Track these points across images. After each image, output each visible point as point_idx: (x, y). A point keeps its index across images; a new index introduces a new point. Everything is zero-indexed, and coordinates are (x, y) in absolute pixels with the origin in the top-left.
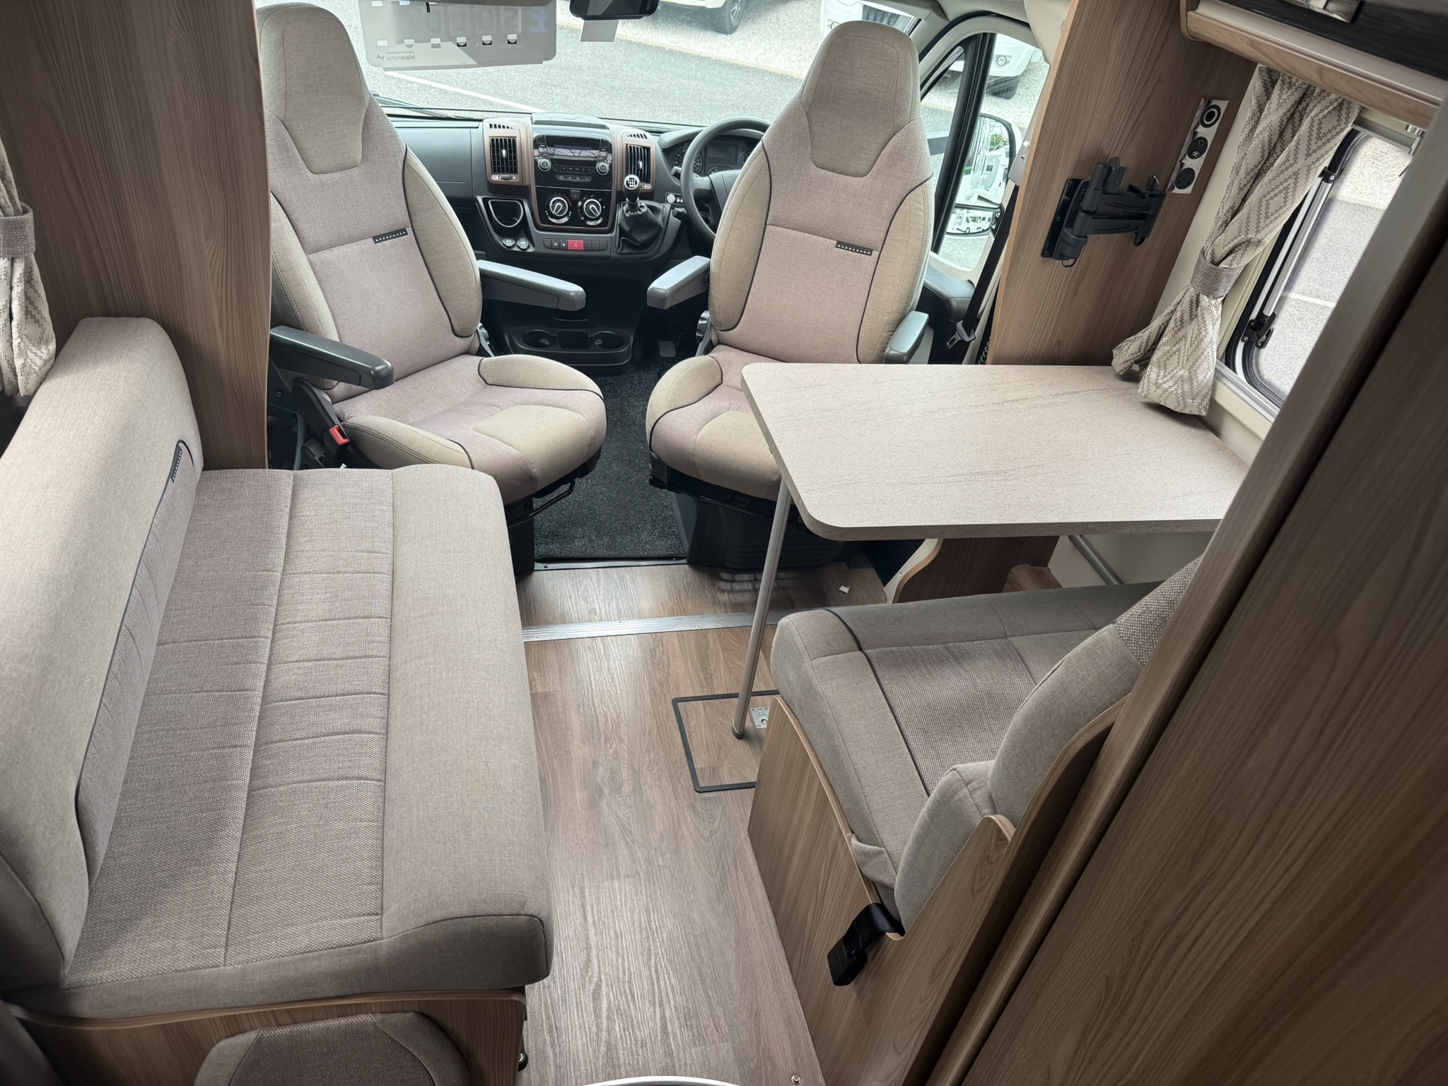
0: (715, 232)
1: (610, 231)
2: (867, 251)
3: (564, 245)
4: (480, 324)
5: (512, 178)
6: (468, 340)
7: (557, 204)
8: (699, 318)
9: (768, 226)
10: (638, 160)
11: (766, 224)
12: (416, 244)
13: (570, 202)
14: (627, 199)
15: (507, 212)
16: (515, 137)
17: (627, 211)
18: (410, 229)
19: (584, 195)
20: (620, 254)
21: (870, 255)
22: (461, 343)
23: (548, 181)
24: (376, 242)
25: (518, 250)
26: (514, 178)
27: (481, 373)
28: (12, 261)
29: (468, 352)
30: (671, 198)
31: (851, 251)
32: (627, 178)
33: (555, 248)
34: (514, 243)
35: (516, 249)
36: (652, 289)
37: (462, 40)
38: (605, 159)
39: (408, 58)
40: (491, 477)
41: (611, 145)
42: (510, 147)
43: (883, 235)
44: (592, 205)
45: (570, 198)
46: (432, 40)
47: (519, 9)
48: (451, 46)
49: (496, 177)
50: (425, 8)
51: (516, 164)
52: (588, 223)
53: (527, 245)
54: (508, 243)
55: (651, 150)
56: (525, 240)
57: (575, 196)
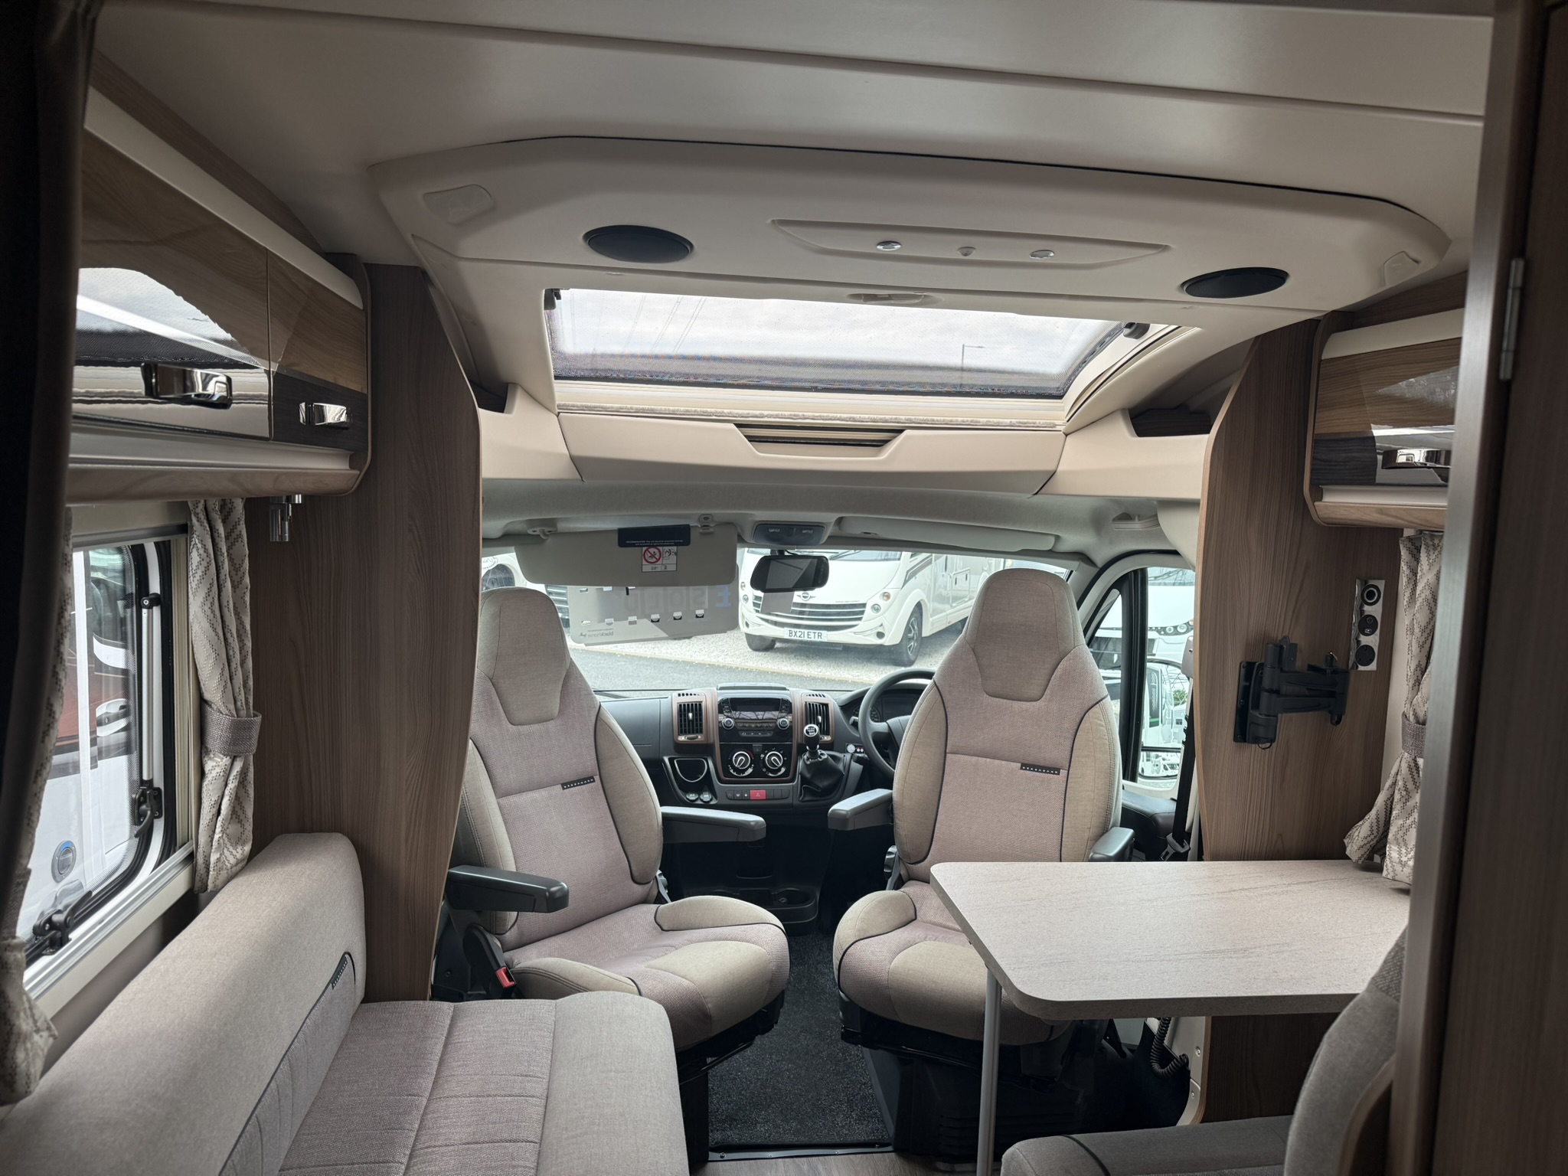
0: (894, 769)
1: (792, 780)
2: (1055, 770)
3: (746, 795)
4: (659, 872)
5: (697, 738)
6: (646, 887)
7: (740, 758)
8: (886, 852)
9: (948, 755)
10: (817, 715)
11: (945, 753)
12: (602, 791)
13: (752, 756)
14: (807, 748)
15: (692, 768)
16: (702, 702)
17: (808, 759)
18: (598, 777)
19: (766, 749)
20: (802, 801)
21: (1058, 774)
22: (639, 890)
23: (731, 737)
24: (564, 789)
25: (701, 802)
26: (699, 737)
27: (658, 920)
28: (234, 759)
29: (645, 901)
30: (851, 748)
31: (1037, 771)
32: (807, 728)
33: (738, 800)
34: (697, 797)
35: (699, 802)
36: (833, 811)
37: (655, 617)
38: (785, 716)
39: (607, 634)
40: (661, 1006)
41: (791, 703)
42: (696, 710)
43: (1068, 753)
44: (774, 758)
45: (752, 752)
46: (629, 618)
47: (706, 588)
48: (646, 622)
49: (682, 738)
50: (625, 592)
51: (701, 725)
52: (770, 775)
53: (710, 798)
54: (692, 797)
55: (829, 706)
56: (709, 793)
57: (758, 750)
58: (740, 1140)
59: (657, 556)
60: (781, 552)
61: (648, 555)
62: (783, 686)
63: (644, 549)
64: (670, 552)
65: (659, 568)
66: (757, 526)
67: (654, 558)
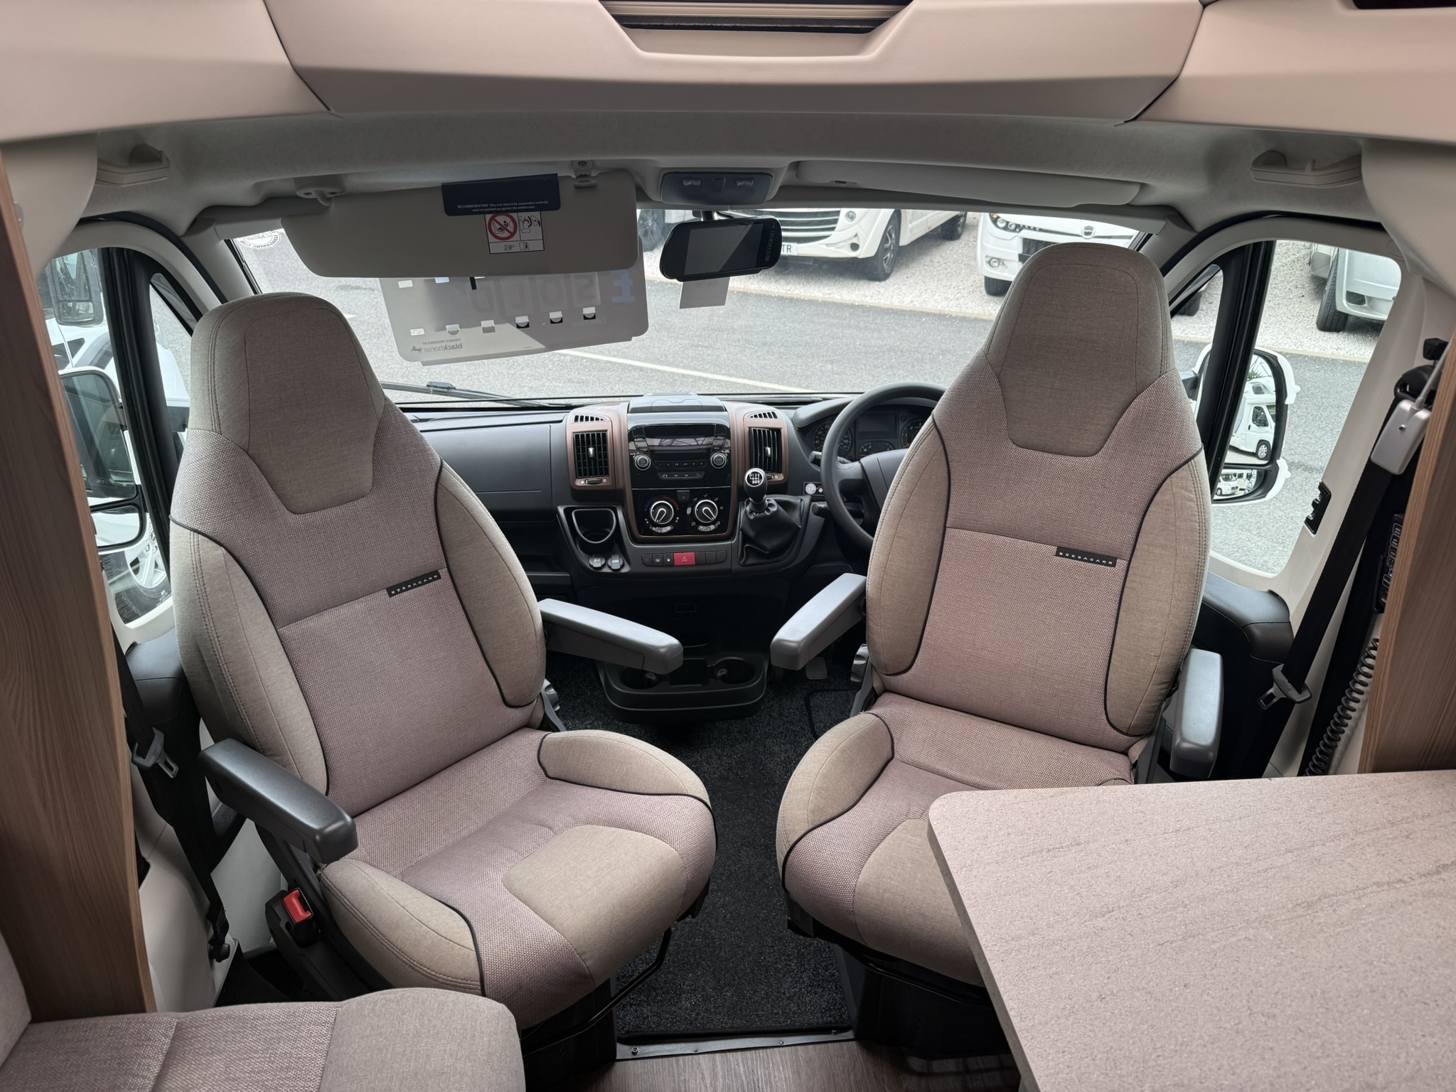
1: (729, 538)
2: (1110, 560)
3: (669, 560)
4: (547, 683)
5: (601, 481)
6: (527, 710)
7: (660, 509)
8: (853, 655)
9: (948, 530)
10: (765, 443)
11: (945, 527)
12: (452, 590)
13: (677, 506)
15: (595, 523)
16: (606, 431)
17: (751, 512)
18: (446, 570)
19: (695, 495)
20: (744, 565)
21: (1114, 565)
22: (517, 715)
23: (647, 481)
24: (391, 595)
25: (609, 571)
26: (605, 481)
27: (542, 760)
29: (528, 725)
30: (811, 488)
31: (1082, 560)
32: (749, 472)
33: (658, 565)
34: (603, 562)
35: (606, 570)
36: (778, 639)
37: (522, 320)
38: (721, 448)
39: (453, 347)
41: (728, 430)
42: (599, 443)
43: (1131, 537)
45: (676, 500)
46: (482, 322)
47: (596, 276)
48: (509, 329)
49: (581, 482)
50: (469, 284)
51: (606, 463)
52: (701, 528)
53: (621, 563)
54: (597, 563)
55: (782, 430)
56: (620, 556)
57: (683, 498)
58: (659, 1025)
59: (511, 227)
60: (708, 215)
61: (495, 227)
62: (721, 404)
63: (488, 217)
64: (530, 220)
65: (517, 247)
66: (664, 176)
67: (506, 231)
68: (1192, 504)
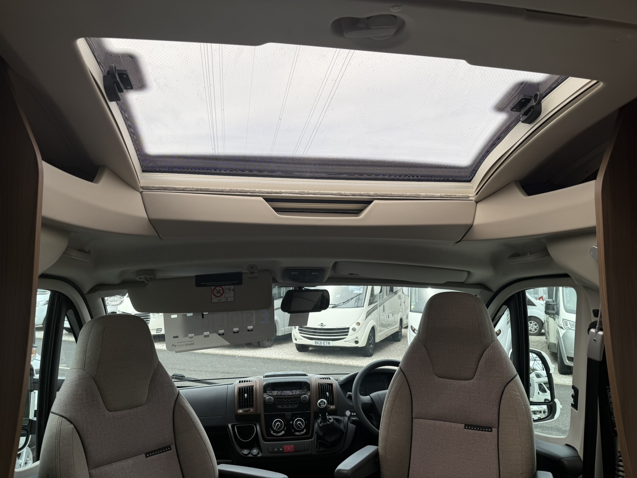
0: (379, 429)
1: (311, 438)
2: (489, 429)
3: (281, 449)
5: (250, 410)
7: (277, 423)
9: (414, 420)
10: (326, 392)
11: (412, 418)
12: (176, 456)
13: (285, 421)
14: (320, 415)
15: (245, 431)
16: (253, 386)
17: (321, 423)
18: (174, 445)
19: (294, 416)
20: (318, 452)
21: (491, 431)
23: (271, 410)
24: (147, 457)
25: (252, 455)
30: (348, 413)
31: (476, 430)
32: (319, 401)
33: (276, 452)
34: (249, 452)
35: (250, 455)
36: (339, 470)
37: (221, 331)
38: (306, 393)
39: (190, 344)
41: (309, 384)
42: (250, 391)
43: (496, 416)
44: (299, 422)
45: (285, 419)
46: (204, 333)
47: (254, 312)
48: (215, 335)
49: (240, 411)
50: (201, 316)
51: (253, 401)
52: (297, 433)
53: (258, 452)
54: (246, 452)
55: (333, 385)
56: (257, 448)
57: (288, 417)
59: (221, 292)
60: (300, 288)
61: (215, 292)
62: (304, 373)
63: (213, 287)
64: (229, 289)
65: (223, 300)
66: (284, 271)
67: (219, 294)
68: (519, 397)
